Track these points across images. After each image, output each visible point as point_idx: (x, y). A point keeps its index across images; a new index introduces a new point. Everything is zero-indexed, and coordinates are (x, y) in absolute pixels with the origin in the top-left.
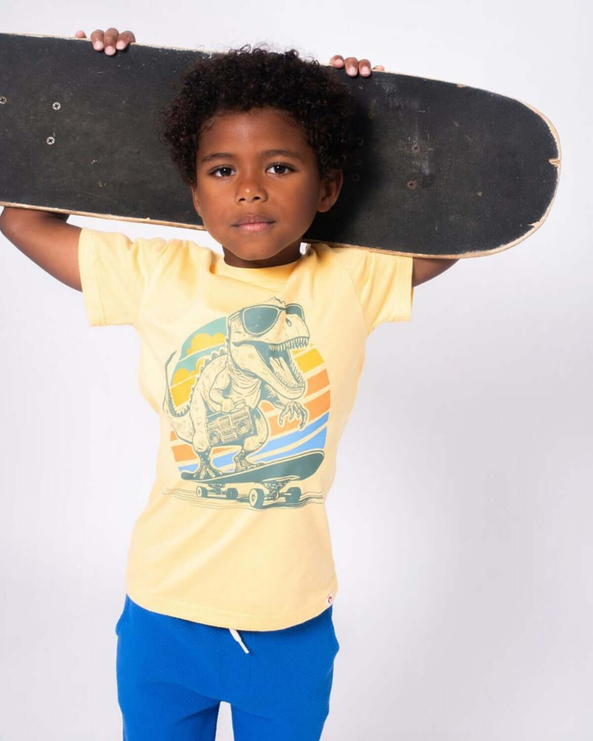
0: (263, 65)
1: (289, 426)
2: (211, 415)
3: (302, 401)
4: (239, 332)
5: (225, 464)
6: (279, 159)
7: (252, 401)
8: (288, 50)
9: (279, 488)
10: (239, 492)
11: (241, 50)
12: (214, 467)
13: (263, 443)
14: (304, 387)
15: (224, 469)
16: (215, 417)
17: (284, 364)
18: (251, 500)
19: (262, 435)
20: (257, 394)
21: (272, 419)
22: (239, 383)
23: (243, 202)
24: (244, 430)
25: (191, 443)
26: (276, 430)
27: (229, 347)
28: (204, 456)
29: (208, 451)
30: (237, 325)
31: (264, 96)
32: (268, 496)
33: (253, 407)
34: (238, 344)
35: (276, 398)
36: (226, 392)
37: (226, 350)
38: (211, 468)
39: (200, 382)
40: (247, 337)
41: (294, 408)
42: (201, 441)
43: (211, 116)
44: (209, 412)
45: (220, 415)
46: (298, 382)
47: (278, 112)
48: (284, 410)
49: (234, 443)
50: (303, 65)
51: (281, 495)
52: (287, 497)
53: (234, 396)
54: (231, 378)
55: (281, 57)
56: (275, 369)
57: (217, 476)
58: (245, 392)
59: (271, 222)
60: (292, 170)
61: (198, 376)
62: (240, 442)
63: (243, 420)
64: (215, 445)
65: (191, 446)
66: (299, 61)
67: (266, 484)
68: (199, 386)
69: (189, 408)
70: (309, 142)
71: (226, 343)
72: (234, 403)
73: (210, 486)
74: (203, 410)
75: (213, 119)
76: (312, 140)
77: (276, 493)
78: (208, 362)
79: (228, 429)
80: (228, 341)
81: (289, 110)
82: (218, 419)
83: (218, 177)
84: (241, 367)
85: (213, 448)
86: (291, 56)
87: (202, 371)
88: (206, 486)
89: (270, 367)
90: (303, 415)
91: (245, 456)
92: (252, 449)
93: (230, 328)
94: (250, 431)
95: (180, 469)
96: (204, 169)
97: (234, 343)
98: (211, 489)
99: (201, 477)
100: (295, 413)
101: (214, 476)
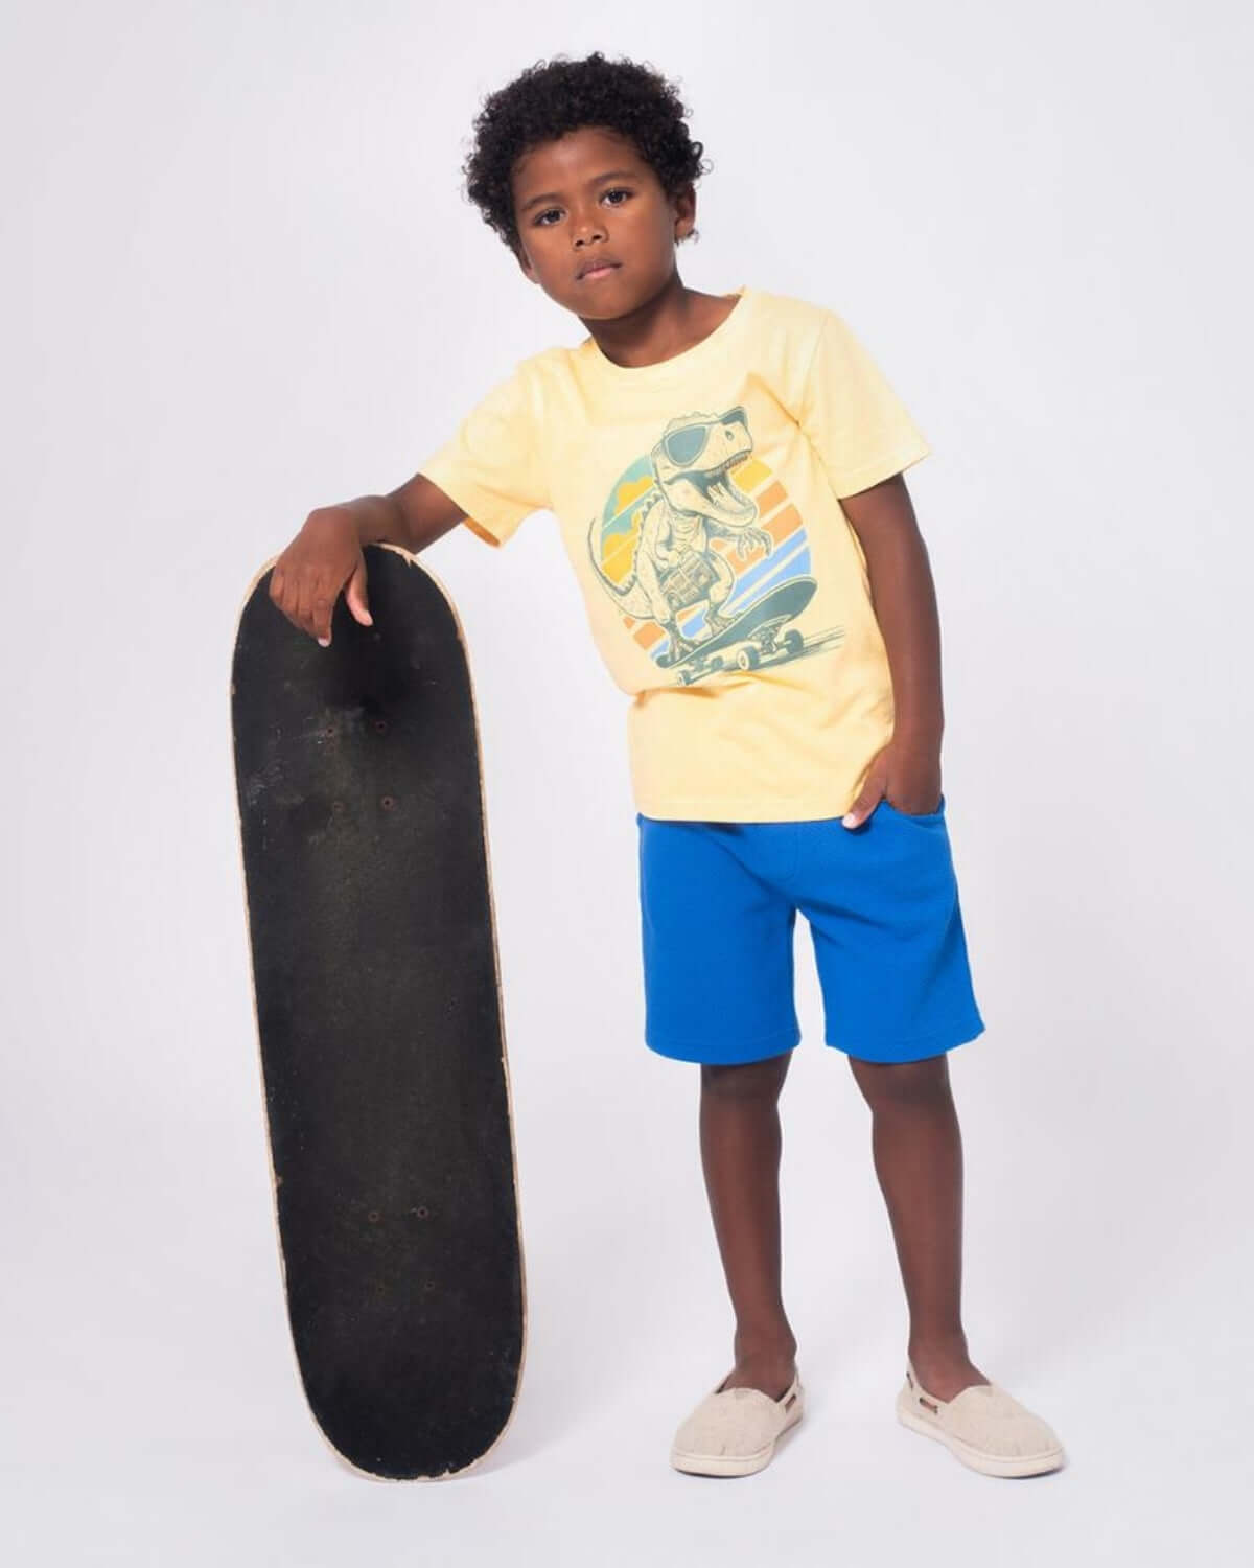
0: (566, 79)
1: (752, 558)
2: (662, 576)
3: (758, 524)
4: (667, 468)
5: (698, 629)
6: (612, 185)
7: (699, 544)
8: (590, 54)
9: (772, 636)
10: (725, 659)
11: (535, 68)
12: (686, 638)
13: (730, 588)
14: (755, 507)
15: (699, 637)
16: (665, 578)
17: (723, 489)
18: (741, 665)
19: (726, 579)
20: (703, 536)
21: (731, 556)
22: (680, 527)
23: (582, 247)
24: (703, 580)
25: (653, 617)
26: (740, 567)
27: (661, 488)
28: (671, 626)
29: (672, 619)
30: (663, 461)
31: (576, 115)
32: (762, 649)
33: (702, 550)
34: (670, 483)
35: (726, 531)
36: (668, 543)
37: (658, 493)
38: (684, 641)
39: (644, 540)
40: (678, 470)
41: (750, 534)
42: (662, 611)
43: (519, 155)
44: (659, 573)
45: (669, 572)
46: (744, 504)
47: (598, 129)
48: (739, 541)
49: (698, 600)
50: (613, 67)
51: (779, 646)
52: (787, 647)
53: (677, 545)
54: (670, 526)
55: (584, 65)
56: (715, 499)
57: (694, 649)
58: (688, 537)
59: (617, 266)
60: (630, 195)
61: (639, 534)
62: (703, 594)
63: (697, 570)
64: (678, 609)
65: (654, 620)
66: (607, 64)
67: (754, 638)
68: (645, 547)
69: (635, 578)
70: (642, 157)
71: (656, 485)
72: (680, 553)
73: (691, 664)
74: (653, 573)
75: (524, 157)
76: (645, 155)
77: (770, 643)
78: (645, 515)
79: (684, 587)
80: (658, 482)
81: (610, 124)
82: (669, 577)
83: (546, 225)
84: (678, 507)
85: (678, 613)
86: (595, 61)
87: (642, 526)
88: (686, 667)
89: (709, 498)
90: (765, 541)
91: (715, 612)
92: (723, 598)
93: (655, 466)
94: (710, 578)
95: (653, 656)
96: (525, 220)
97: (665, 482)
98: (692, 668)
99: (678, 657)
100: (756, 542)
101: (690, 649)
